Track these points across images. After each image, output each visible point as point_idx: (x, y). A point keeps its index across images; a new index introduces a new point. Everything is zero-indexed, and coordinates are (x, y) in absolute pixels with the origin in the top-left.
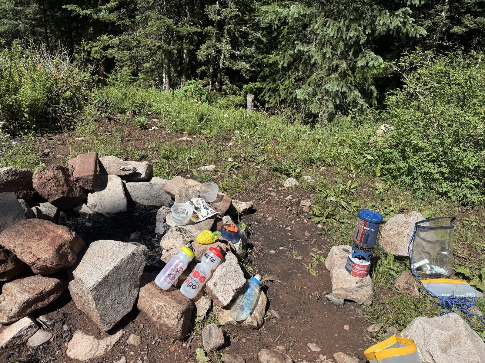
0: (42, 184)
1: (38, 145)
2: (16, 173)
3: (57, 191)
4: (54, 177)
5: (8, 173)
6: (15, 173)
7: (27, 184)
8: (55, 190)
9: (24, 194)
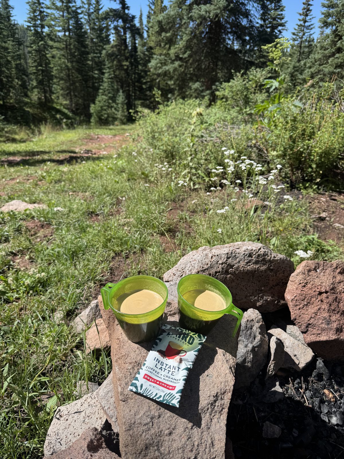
0: (303, 297)
1: (316, 204)
2: (264, 260)
3: (329, 323)
4: (333, 289)
5: (250, 255)
6: (262, 259)
7: (277, 285)
8: (325, 318)
9: (266, 300)
